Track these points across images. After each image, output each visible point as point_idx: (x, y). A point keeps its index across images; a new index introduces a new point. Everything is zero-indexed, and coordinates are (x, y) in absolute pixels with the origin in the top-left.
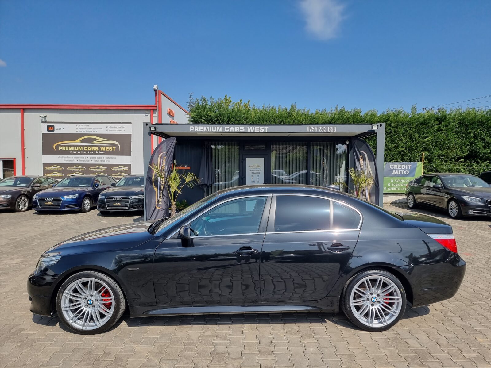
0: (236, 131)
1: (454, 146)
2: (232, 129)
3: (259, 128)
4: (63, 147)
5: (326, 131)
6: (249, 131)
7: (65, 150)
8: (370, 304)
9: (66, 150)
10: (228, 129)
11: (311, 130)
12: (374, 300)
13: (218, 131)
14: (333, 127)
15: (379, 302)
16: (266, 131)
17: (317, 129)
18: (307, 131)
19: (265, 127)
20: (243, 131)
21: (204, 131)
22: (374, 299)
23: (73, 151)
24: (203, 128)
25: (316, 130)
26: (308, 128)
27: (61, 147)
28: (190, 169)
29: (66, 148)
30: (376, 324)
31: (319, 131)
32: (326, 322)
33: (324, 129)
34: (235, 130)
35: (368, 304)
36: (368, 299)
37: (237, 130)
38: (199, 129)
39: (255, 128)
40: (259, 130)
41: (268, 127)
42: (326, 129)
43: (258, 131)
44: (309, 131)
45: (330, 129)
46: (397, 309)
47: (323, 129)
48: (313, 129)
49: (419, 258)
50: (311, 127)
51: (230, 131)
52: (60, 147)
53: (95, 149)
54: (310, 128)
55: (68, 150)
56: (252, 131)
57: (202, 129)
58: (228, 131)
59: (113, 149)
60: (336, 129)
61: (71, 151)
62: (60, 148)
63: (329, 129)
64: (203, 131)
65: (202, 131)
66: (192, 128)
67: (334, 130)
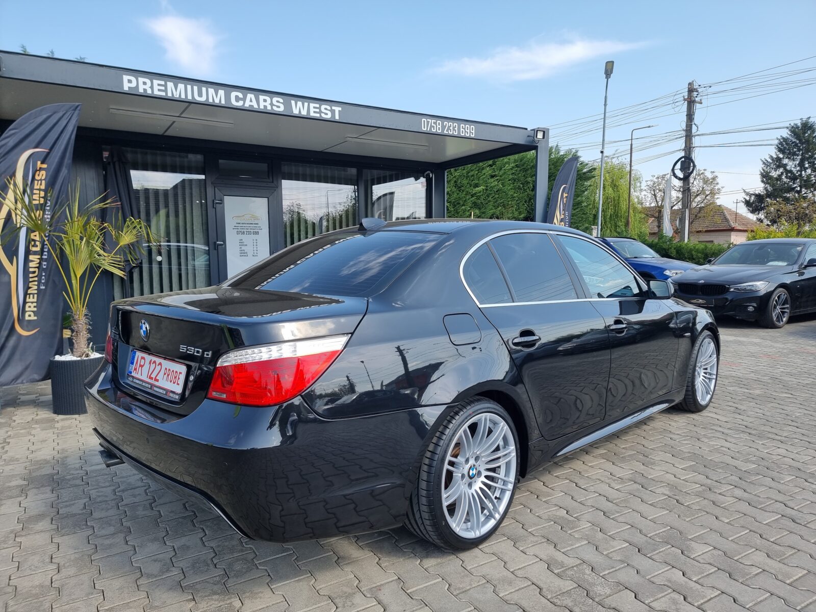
0: (262, 107)
2: (251, 101)
3: (320, 108)
5: (456, 134)
6: (296, 112)
10: (241, 99)
11: (431, 129)
13: (211, 100)
14: (469, 126)
16: (337, 117)
17: (440, 126)
18: (423, 129)
19: (333, 108)
20: (281, 109)
21: (170, 95)
24: (165, 86)
25: (437, 128)
26: (424, 121)
31: (445, 132)
33: (449, 129)
34: (258, 105)
37: (265, 107)
38: (152, 87)
39: (309, 105)
40: (320, 112)
41: (340, 109)
42: (456, 129)
43: (318, 115)
44: (425, 129)
45: (464, 130)
47: (451, 128)
48: (434, 127)
50: (430, 120)
51: (247, 105)
54: (428, 122)
56: (304, 113)
57: (163, 88)
58: (240, 104)
60: (474, 132)
63: (461, 129)
64: (167, 94)
65: (163, 94)
66: (130, 81)
67: (470, 132)
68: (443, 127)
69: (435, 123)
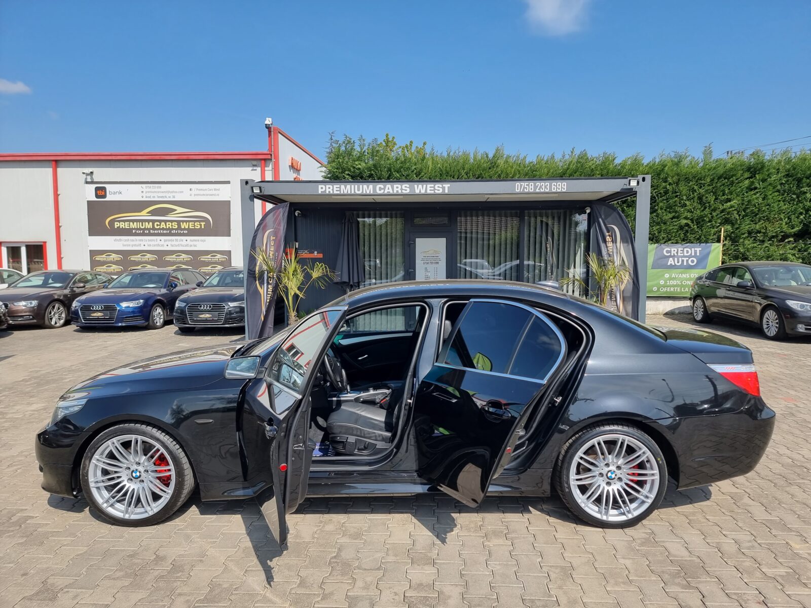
0: (395, 192)
1: (776, 216)
2: (389, 189)
3: (434, 187)
4: (121, 223)
5: (548, 190)
6: (417, 192)
7: (124, 227)
8: (605, 482)
9: (126, 227)
10: (382, 189)
11: (524, 189)
12: (611, 476)
13: (364, 192)
14: (560, 184)
15: (620, 479)
16: (446, 191)
17: (533, 187)
18: (517, 190)
19: (444, 185)
20: (408, 191)
21: (342, 192)
22: (612, 474)
23: (137, 229)
24: (340, 188)
25: (531, 188)
26: (518, 185)
27: (118, 223)
28: (322, 257)
29: (126, 225)
30: (614, 516)
31: (537, 190)
32: (530, 512)
33: (545, 187)
34: (393, 190)
35: (601, 482)
36: (601, 475)
37: (397, 191)
38: (333, 190)
39: (426, 186)
40: (435, 189)
41: (449, 185)
42: (548, 187)
43: (433, 192)
44: (519, 190)
45: (555, 187)
46: (650, 491)
47: (543, 187)
48: (526, 188)
49: (698, 405)
50: (523, 184)
51: (386, 192)
52: (116, 223)
53: (172, 226)
54: (521, 185)
55: (129, 227)
56: (423, 192)
57: (339, 189)
58: (382, 192)
59: (201, 225)
60: (565, 187)
61: (135, 229)
62: (117, 225)
63: (553, 187)
64: (340, 192)
65: (339, 192)
66: (322, 188)
67: (562, 188)
68: (535, 187)
69: (528, 185)
